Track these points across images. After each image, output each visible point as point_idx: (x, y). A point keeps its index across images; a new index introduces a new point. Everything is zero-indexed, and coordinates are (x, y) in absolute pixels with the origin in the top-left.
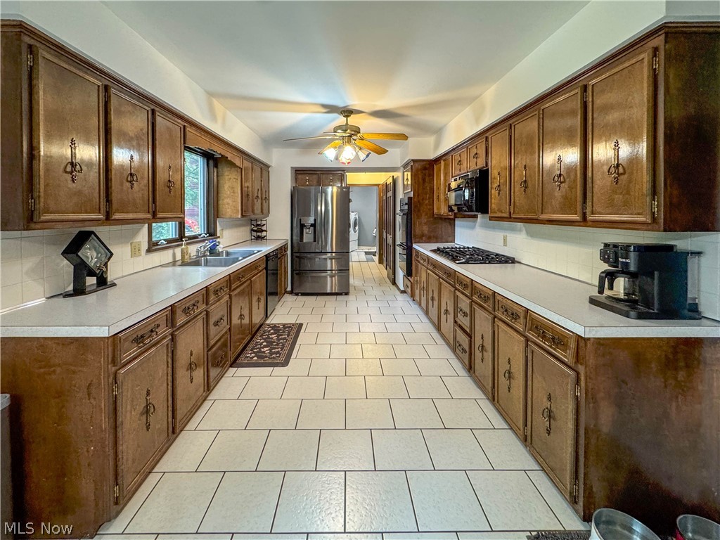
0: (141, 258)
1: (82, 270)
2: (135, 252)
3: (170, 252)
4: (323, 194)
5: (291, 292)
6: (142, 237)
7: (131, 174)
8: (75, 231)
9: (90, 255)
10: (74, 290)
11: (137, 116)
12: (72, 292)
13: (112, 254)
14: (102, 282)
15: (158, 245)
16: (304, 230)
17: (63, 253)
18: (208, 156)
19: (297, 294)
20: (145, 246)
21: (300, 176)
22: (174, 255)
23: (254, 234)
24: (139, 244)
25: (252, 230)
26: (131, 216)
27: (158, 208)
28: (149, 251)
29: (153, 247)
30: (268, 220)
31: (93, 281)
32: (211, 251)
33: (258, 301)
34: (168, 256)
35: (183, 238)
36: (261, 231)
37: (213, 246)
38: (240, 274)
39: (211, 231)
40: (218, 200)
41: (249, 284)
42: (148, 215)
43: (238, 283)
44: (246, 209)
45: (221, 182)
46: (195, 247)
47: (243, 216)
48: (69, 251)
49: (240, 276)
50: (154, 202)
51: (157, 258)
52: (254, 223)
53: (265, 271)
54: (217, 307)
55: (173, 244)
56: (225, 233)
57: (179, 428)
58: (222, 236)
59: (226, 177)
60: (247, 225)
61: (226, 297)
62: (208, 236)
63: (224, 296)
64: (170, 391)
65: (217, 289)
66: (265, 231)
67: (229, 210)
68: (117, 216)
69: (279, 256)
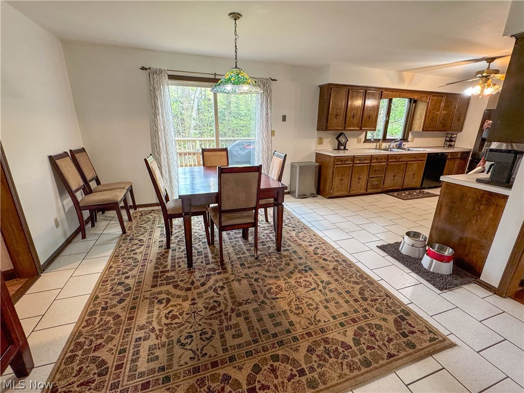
0: (360, 144)
1: (340, 144)
2: (359, 141)
3: (375, 144)
6: (362, 137)
7: (354, 115)
8: (340, 132)
9: (342, 140)
12: (337, 149)
14: (345, 149)
15: (370, 140)
18: (411, 99)
20: (363, 140)
22: (377, 146)
24: (361, 139)
25: (446, 140)
26: (352, 128)
27: (362, 126)
28: (364, 142)
29: (366, 141)
30: (460, 134)
31: (342, 147)
32: (399, 147)
33: (414, 175)
34: (374, 145)
35: (385, 139)
36: (451, 141)
37: (400, 145)
38: (398, 157)
39: (405, 138)
40: (412, 121)
41: (405, 164)
42: (358, 128)
43: (395, 160)
44: (428, 126)
45: (416, 111)
46: (389, 144)
47: (423, 130)
48: (337, 138)
49: (397, 158)
50: (361, 124)
51: (368, 145)
52: (449, 136)
53: (425, 161)
54: (377, 165)
55: (377, 141)
56: (415, 139)
57: (352, 193)
58: (412, 141)
59: (419, 108)
60: (443, 137)
61: (384, 163)
62: (401, 140)
63: (382, 162)
64: (350, 180)
65: (378, 158)
66: (455, 141)
67: (416, 127)
68: (347, 128)
69: (449, 157)
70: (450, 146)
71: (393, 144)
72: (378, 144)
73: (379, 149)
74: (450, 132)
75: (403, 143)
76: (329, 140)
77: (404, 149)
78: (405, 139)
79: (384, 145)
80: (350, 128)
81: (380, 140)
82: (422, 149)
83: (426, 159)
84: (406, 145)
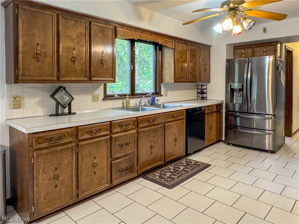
0: (98, 103)
1: (59, 105)
2: (95, 99)
3: (121, 101)
4: (250, 64)
5: (224, 142)
6: (100, 92)
7: (74, 57)
9: (63, 98)
10: (56, 114)
11: (78, 27)
12: (55, 114)
13: (73, 99)
14: (70, 113)
15: (114, 97)
16: (235, 93)
17: (50, 96)
18: (155, 44)
19: (229, 144)
20: (102, 96)
21: (237, 51)
22: (123, 103)
23: (200, 95)
24: (98, 95)
25: (198, 93)
27: (92, 75)
28: (103, 99)
29: (107, 97)
30: (209, 86)
31: (66, 110)
32: (153, 103)
33: (175, 140)
34: (119, 103)
35: (133, 94)
36: (203, 93)
37: (153, 100)
38: (151, 118)
39: (158, 91)
40: (162, 72)
41: (162, 127)
42: (86, 79)
43: (147, 124)
44: (179, 77)
45: (163, 59)
46: (139, 100)
47: (175, 82)
48: (52, 96)
49: (151, 120)
50: (90, 71)
51: (110, 104)
52: (200, 87)
53: (185, 120)
54: (121, 136)
55: (122, 96)
56: (169, 93)
57: (81, 197)
58: (166, 95)
59: (166, 56)
60: (194, 89)
61: (133, 131)
62: (153, 94)
63: (130, 130)
64: (74, 173)
65: (123, 124)
66: (206, 93)
67: (167, 78)
68: (64, 79)
69: (206, 112)
70: (203, 98)
71: (145, 101)
72: (125, 101)
73: (127, 108)
74: (200, 84)
75: (157, 98)
76: (37, 100)
77: (158, 106)
78: (157, 93)
79: (133, 102)
80: (68, 79)
81: (126, 95)
82: (178, 104)
83: (185, 117)
84: (160, 100)
